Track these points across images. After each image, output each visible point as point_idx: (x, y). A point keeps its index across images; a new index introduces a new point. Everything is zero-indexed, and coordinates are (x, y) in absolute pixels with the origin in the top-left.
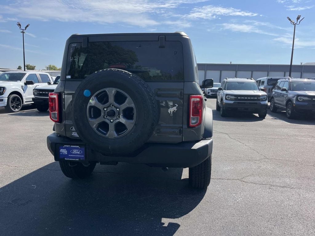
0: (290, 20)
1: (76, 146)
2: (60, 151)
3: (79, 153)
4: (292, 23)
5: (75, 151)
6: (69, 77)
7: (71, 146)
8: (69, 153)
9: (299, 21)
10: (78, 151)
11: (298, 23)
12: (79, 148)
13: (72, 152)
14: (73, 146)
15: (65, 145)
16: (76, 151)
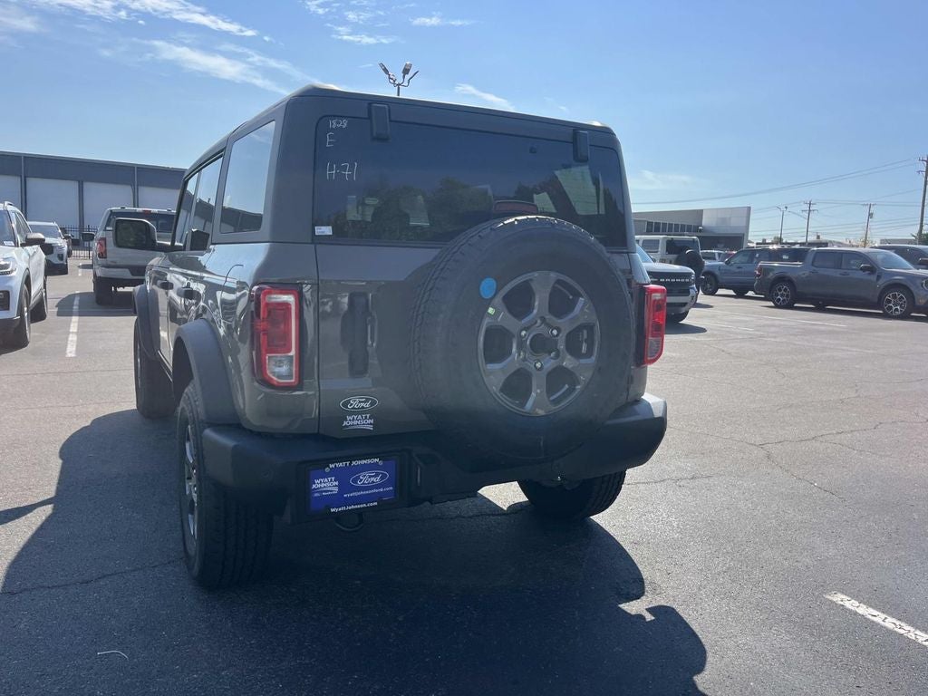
0: (386, 71)
1: (369, 461)
2: (314, 486)
3: (377, 480)
4: (392, 81)
5: (366, 479)
6: (326, 230)
7: (354, 463)
8: (344, 487)
9: (407, 77)
10: (376, 475)
11: (406, 84)
12: (381, 463)
13: (355, 481)
14: (359, 462)
15: (333, 463)
16: (370, 477)
